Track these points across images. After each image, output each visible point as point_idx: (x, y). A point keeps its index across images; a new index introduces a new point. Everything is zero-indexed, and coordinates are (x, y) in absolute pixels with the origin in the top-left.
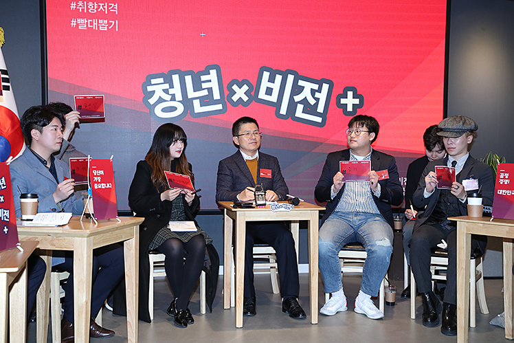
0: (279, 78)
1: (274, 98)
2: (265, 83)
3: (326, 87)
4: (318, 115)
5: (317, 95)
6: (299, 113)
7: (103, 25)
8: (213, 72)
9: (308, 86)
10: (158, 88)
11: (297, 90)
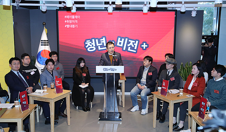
0: (123, 39)
1: (121, 45)
2: (119, 41)
3: (137, 42)
4: (135, 50)
5: (134, 44)
6: (129, 49)
7: (73, 26)
8: (104, 38)
9: (132, 42)
10: (88, 43)
11: (128, 43)
